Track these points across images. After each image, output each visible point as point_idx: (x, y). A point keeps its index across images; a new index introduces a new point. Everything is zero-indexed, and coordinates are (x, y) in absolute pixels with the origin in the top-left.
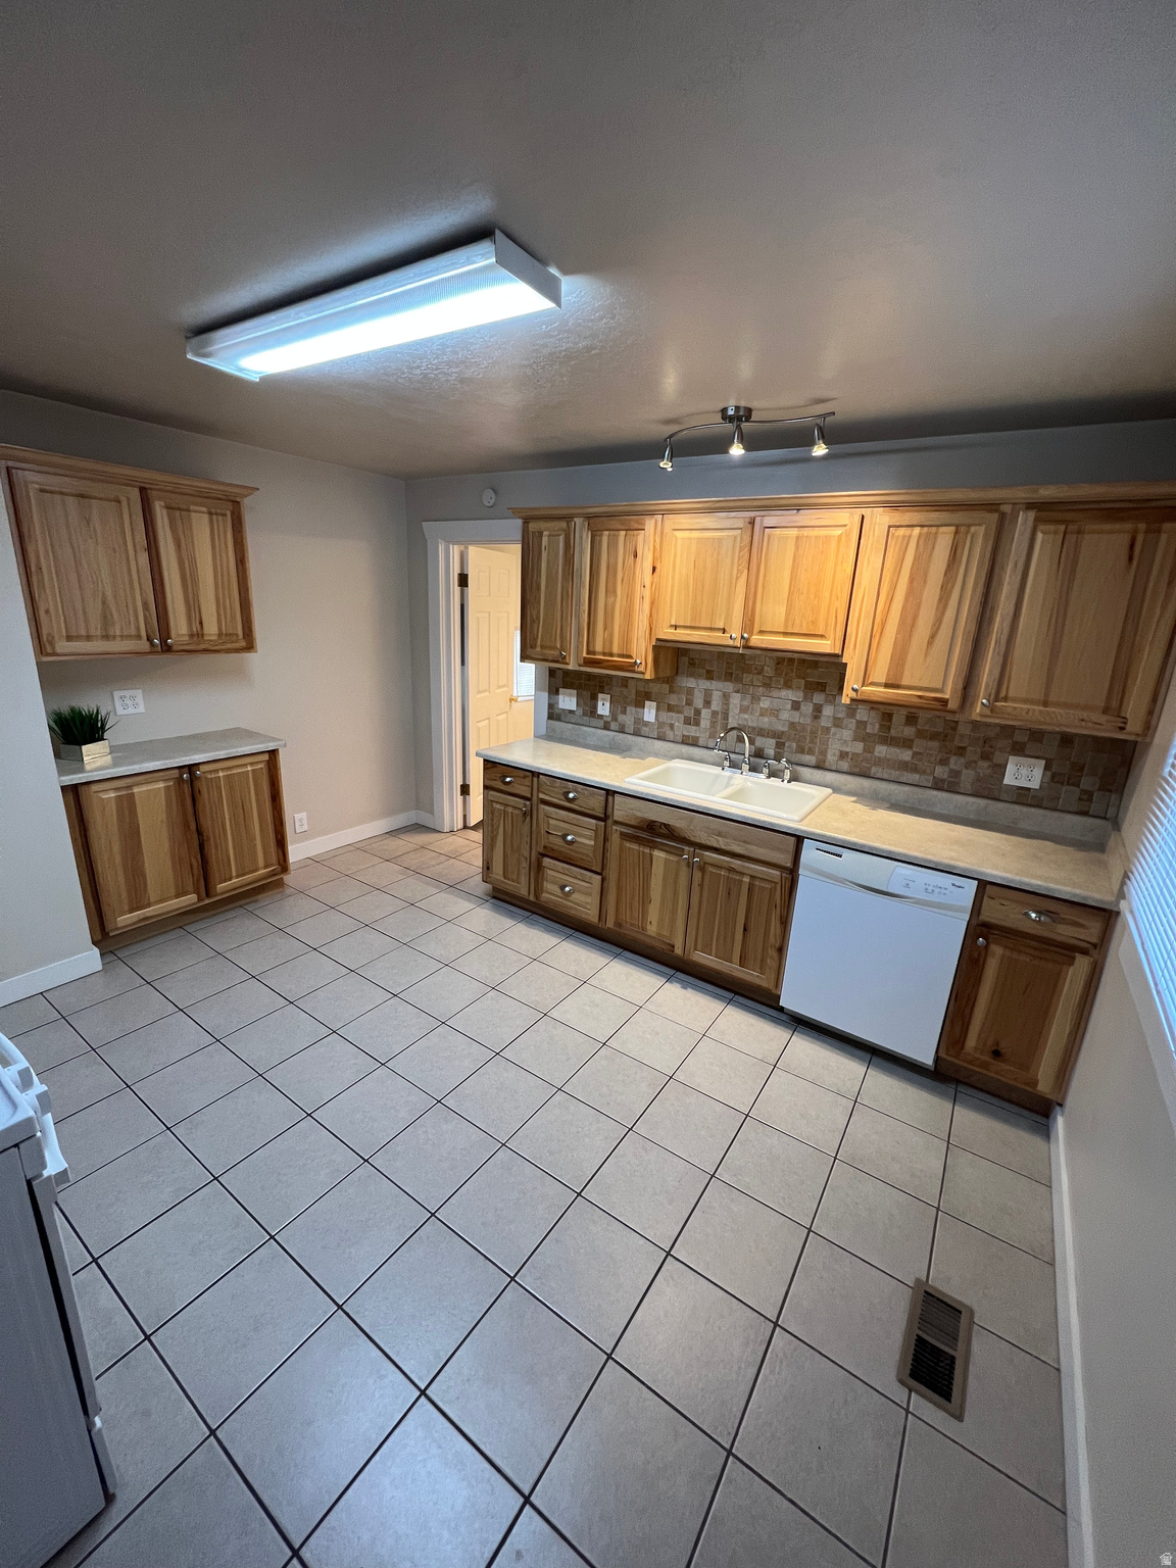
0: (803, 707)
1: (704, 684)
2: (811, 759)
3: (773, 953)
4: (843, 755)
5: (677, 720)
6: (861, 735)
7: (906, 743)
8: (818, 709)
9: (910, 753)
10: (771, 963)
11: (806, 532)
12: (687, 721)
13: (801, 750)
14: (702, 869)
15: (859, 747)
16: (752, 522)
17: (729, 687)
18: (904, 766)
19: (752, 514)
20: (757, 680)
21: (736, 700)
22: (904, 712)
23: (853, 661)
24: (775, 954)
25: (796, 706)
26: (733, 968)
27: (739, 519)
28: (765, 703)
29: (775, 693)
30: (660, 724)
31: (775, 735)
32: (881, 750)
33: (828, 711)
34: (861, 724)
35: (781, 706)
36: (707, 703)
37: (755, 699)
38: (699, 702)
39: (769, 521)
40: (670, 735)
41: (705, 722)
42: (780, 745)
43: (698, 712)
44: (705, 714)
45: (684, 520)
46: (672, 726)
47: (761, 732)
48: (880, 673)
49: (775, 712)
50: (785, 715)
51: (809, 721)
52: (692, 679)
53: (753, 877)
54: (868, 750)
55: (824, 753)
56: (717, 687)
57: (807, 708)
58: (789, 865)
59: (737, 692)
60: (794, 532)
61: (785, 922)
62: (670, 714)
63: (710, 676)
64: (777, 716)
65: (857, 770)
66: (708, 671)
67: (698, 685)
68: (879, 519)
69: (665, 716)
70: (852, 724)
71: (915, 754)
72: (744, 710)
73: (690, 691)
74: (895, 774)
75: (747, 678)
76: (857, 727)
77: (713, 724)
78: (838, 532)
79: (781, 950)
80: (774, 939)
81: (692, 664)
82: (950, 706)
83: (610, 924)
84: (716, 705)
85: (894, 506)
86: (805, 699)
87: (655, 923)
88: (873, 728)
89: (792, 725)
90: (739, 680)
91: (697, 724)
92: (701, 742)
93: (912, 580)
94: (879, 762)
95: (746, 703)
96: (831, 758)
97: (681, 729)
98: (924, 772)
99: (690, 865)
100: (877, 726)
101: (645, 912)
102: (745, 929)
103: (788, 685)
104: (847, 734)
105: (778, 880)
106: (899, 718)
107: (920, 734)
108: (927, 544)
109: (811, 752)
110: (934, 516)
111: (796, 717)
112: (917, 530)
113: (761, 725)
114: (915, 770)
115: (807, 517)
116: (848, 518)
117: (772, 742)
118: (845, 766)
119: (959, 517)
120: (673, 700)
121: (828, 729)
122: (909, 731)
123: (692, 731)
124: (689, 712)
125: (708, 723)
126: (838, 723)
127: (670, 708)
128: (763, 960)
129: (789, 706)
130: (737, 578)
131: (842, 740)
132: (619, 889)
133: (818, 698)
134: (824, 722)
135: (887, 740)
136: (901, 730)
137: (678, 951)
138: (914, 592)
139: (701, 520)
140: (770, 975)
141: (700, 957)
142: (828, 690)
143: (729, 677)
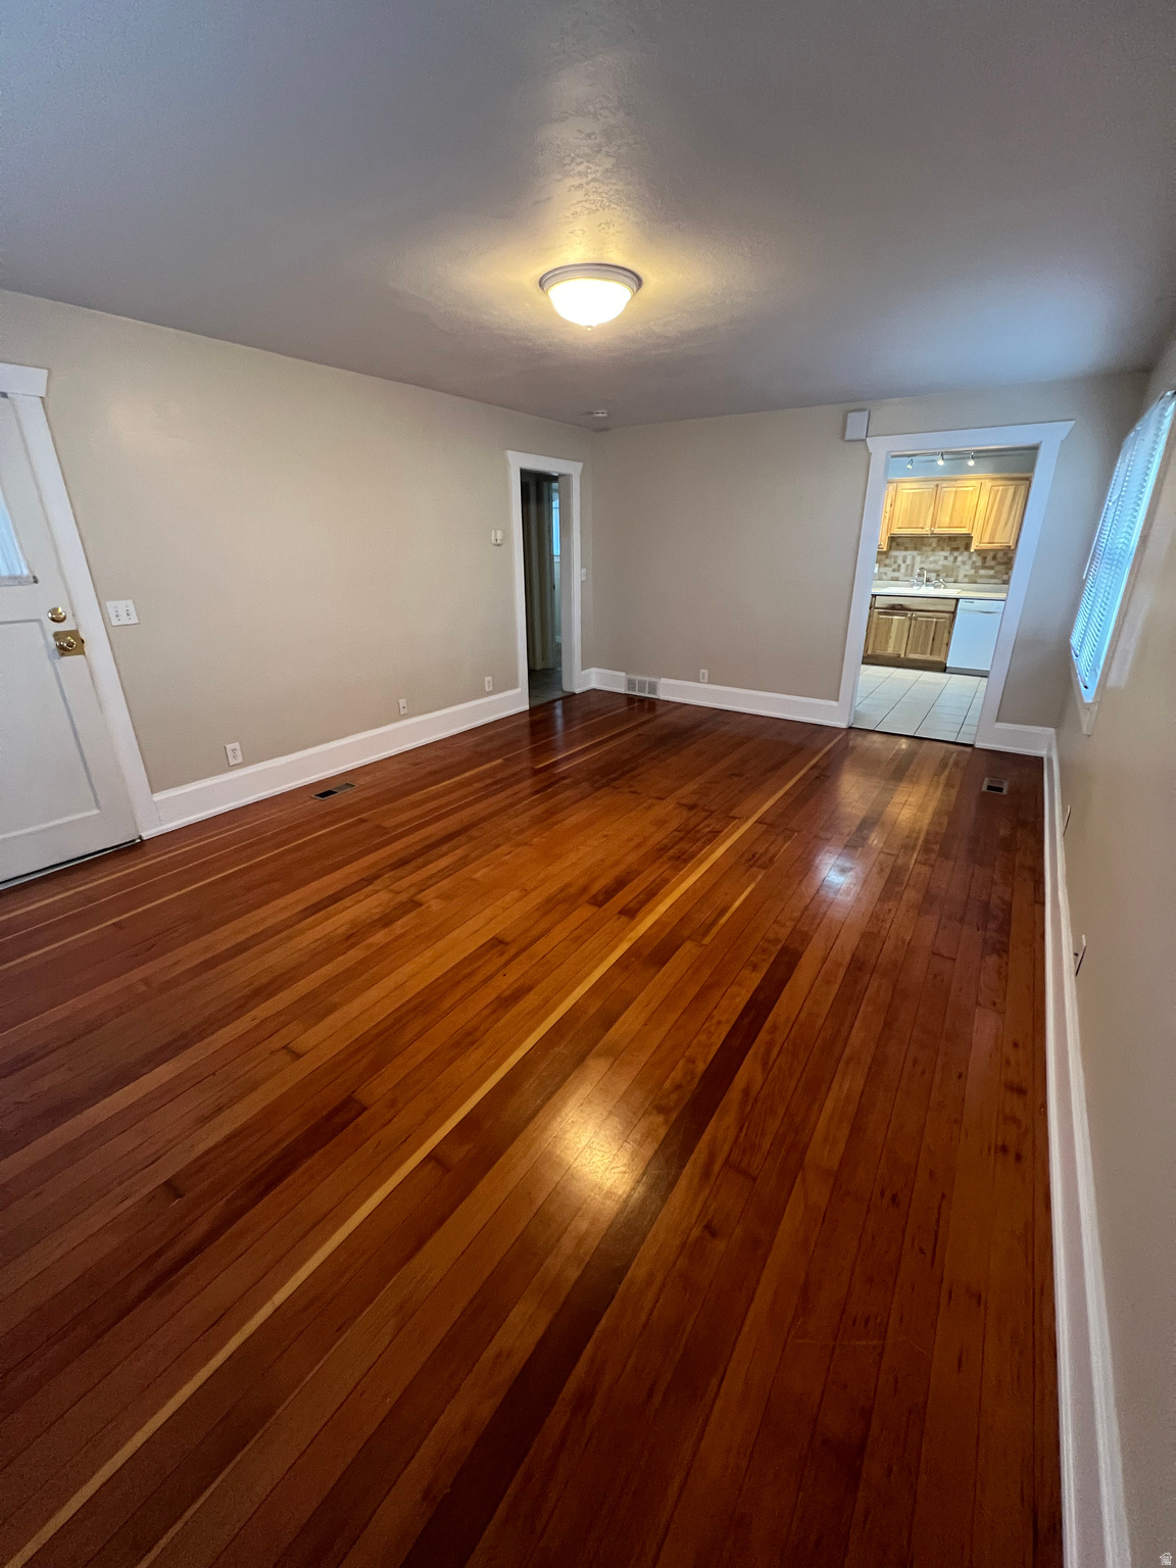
0: (949, 559)
1: (904, 553)
2: (952, 579)
3: (944, 646)
4: (966, 576)
5: (888, 570)
6: (974, 567)
7: (992, 568)
8: (956, 558)
10: (944, 650)
11: (958, 489)
12: (894, 571)
13: (947, 576)
14: (916, 619)
15: (973, 572)
16: (937, 486)
17: (915, 553)
18: (992, 577)
19: (938, 483)
20: (929, 549)
21: (918, 559)
22: (992, 554)
23: (976, 536)
25: (946, 558)
26: (927, 657)
27: (932, 485)
28: (932, 558)
29: (937, 553)
30: (881, 574)
31: (935, 571)
32: (982, 572)
33: (960, 559)
34: (974, 562)
35: (940, 558)
36: (904, 561)
37: (927, 557)
38: (900, 561)
39: (944, 485)
40: (885, 577)
41: (903, 570)
42: (938, 575)
43: (899, 566)
44: (903, 566)
45: (907, 485)
46: (886, 573)
47: (929, 571)
48: (986, 539)
49: (935, 562)
50: (941, 563)
51: (951, 563)
52: (898, 552)
53: (937, 618)
54: (976, 572)
55: (957, 576)
56: (909, 554)
57: (951, 558)
58: (953, 610)
59: (920, 555)
60: (955, 489)
61: (950, 633)
62: (885, 568)
63: (906, 549)
64: (937, 563)
65: (971, 581)
67: (899, 554)
68: (988, 484)
69: (883, 570)
70: (970, 562)
71: (996, 572)
72: (922, 562)
73: (896, 557)
74: (987, 581)
75: (924, 548)
76: (972, 564)
77: (907, 570)
78: (971, 489)
79: (948, 644)
80: (945, 642)
81: (898, 544)
82: (1012, 548)
83: (869, 652)
84: (908, 562)
85: (994, 479)
87: (892, 647)
88: (979, 563)
89: (944, 566)
90: (920, 550)
91: (899, 571)
92: (900, 579)
93: (999, 504)
94: (981, 577)
95: (923, 559)
96: (960, 578)
97: (891, 574)
98: (1001, 578)
99: (911, 619)
101: (887, 643)
102: (933, 640)
103: (943, 550)
104: (968, 567)
105: (948, 617)
106: (989, 558)
107: (999, 564)
108: (1005, 492)
109: (952, 577)
110: (1007, 482)
111: (946, 563)
112: (1001, 487)
113: (930, 568)
114: (997, 578)
115: (959, 483)
116: (974, 483)
117: (935, 574)
118: (966, 580)
119: (1017, 482)
120: (887, 561)
121: (960, 566)
122: (993, 563)
123: (896, 574)
124: (895, 566)
125: (905, 570)
126: (964, 563)
127: (886, 566)
128: (940, 651)
129: (943, 558)
130: (929, 507)
131: (966, 570)
132: (876, 636)
133: (956, 554)
134: (958, 563)
135: (984, 567)
136: (990, 563)
137: (902, 656)
138: (999, 510)
139: (915, 485)
140: (943, 655)
141: (912, 656)
142: (962, 548)
143: (916, 549)
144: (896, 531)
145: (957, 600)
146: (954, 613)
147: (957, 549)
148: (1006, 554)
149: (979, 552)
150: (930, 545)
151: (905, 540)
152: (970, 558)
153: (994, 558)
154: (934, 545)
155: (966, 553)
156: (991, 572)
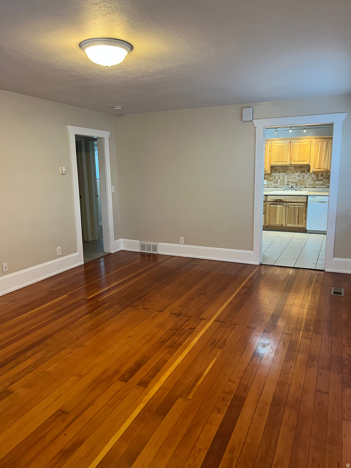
0: (300, 176)
2: (303, 186)
4: (310, 184)
6: (313, 180)
7: (322, 180)
8: (304, 176)
9: (322, 182)
10: (304, 222)
11: (301, 143)
12: (275, 183)
13: (301, 185)
14: (288, 207)
16: (290, 142)
17: (284, 174)
18: (322, 185)
19: (290, 140)
20: (290, 172)
21: (286, 176)
22: (320, 174)
23: (311, 165)
24: (305, 220)
25: (299, 176)
26: (297, 226)
27: (288, 141)
28: (292, 176)
29: (294, 174)
30: (268, 184)
31: (295, 183)
32: (317, 182)
33: (306, 176)
34: (313, 178)
35: (296, 176)
36: (279, 178)
37: (290, 176)
38: (277, 178)
39: (293, 141)
40: (271, 186)
41: (279, 182)
42: (296, 185)
43: (277, 180)
44: (279, 180)
45: (276, 142)
46: (271, 184)
47: (292, 183)
48: (317, 166)
49: (295, 178)
50: (297, 178)
51: (302, 179)
52: (275, 174)
53: (299, 206)
54: (314, 183)
55: (306, 185)
56: (281, 174)
57: (302, 176)
58: (306, 202)
59: (286, 175)
60: (299, 143)
61: (306, 213)
62: (270, 182)
63: (279, 172)
64: (295, 179)
65: (313, 187)
66: (279, 171)
67: (277, 175)
68: (314, 141)
69: (269, 182)
73: (275, 176)
74: (320, 186)
75: (288, 172)
76: (312, 179)
78: (306, 143)
80: (304, 217)
81: (275, 170)
82: (329, 170)
83: (267, 224)
84: (281, 178)
85: (316, 139)
86: (301, 174)
87: (278, 221)
88: (315, 178)
89: (299, 180)
90: (286, 172)
91: (277, 183)
92: (278, 187)
93: (320, 150)
94: (317, 185)
95: (288, 177)
96: (307, 185)
97: (273, 185)
98: (325, 185)
99: (286, 206)
100: (316, 178)
101: (276, 219)
102: (298, 216)
103: (297, 172)
105: (304, 205)
106: (320, 176)
107: (324, 178)
108: (322, 144)
109: (303, 185)
110: (323, 140)
111: (299, 178)
112: (320, 142)
113: (292, 181)
114: (324, 185)
115: (300, 141)
116: (307, 140)
118: (310, 187)
119: (327, 140)
120: (271, 178)
121: (306, 180)
122: (322, 178)
123: (276, 185)
124: (275, 181)
125: (280, 182)
126: (308, 178)
127: (270, 180)
128: (302, 222)
129: (298, 176)
130: (288, 152)
131: (309, 181)
132: (269, 216)
133: (304, 174)
134: (305, 178)
135: (318, 180)
136: (320, 178)
137: (284, 225)
138: (321, 152)
139: (280, 142)
140: (304, 224)
141: (289, 225)
142: (306, 171)
143: (284, 172)
144: (274, 164)
145: (307, 196)
146: (307, 203)
147: (304, 172)
148: (327, 173)
149: (314, 173)
150: (291, 170)
151: (278, 168)
152: (311, 176)
153: (322, 176)
154: (293, 170)
155: (308, 174)
156: (322, 183)
